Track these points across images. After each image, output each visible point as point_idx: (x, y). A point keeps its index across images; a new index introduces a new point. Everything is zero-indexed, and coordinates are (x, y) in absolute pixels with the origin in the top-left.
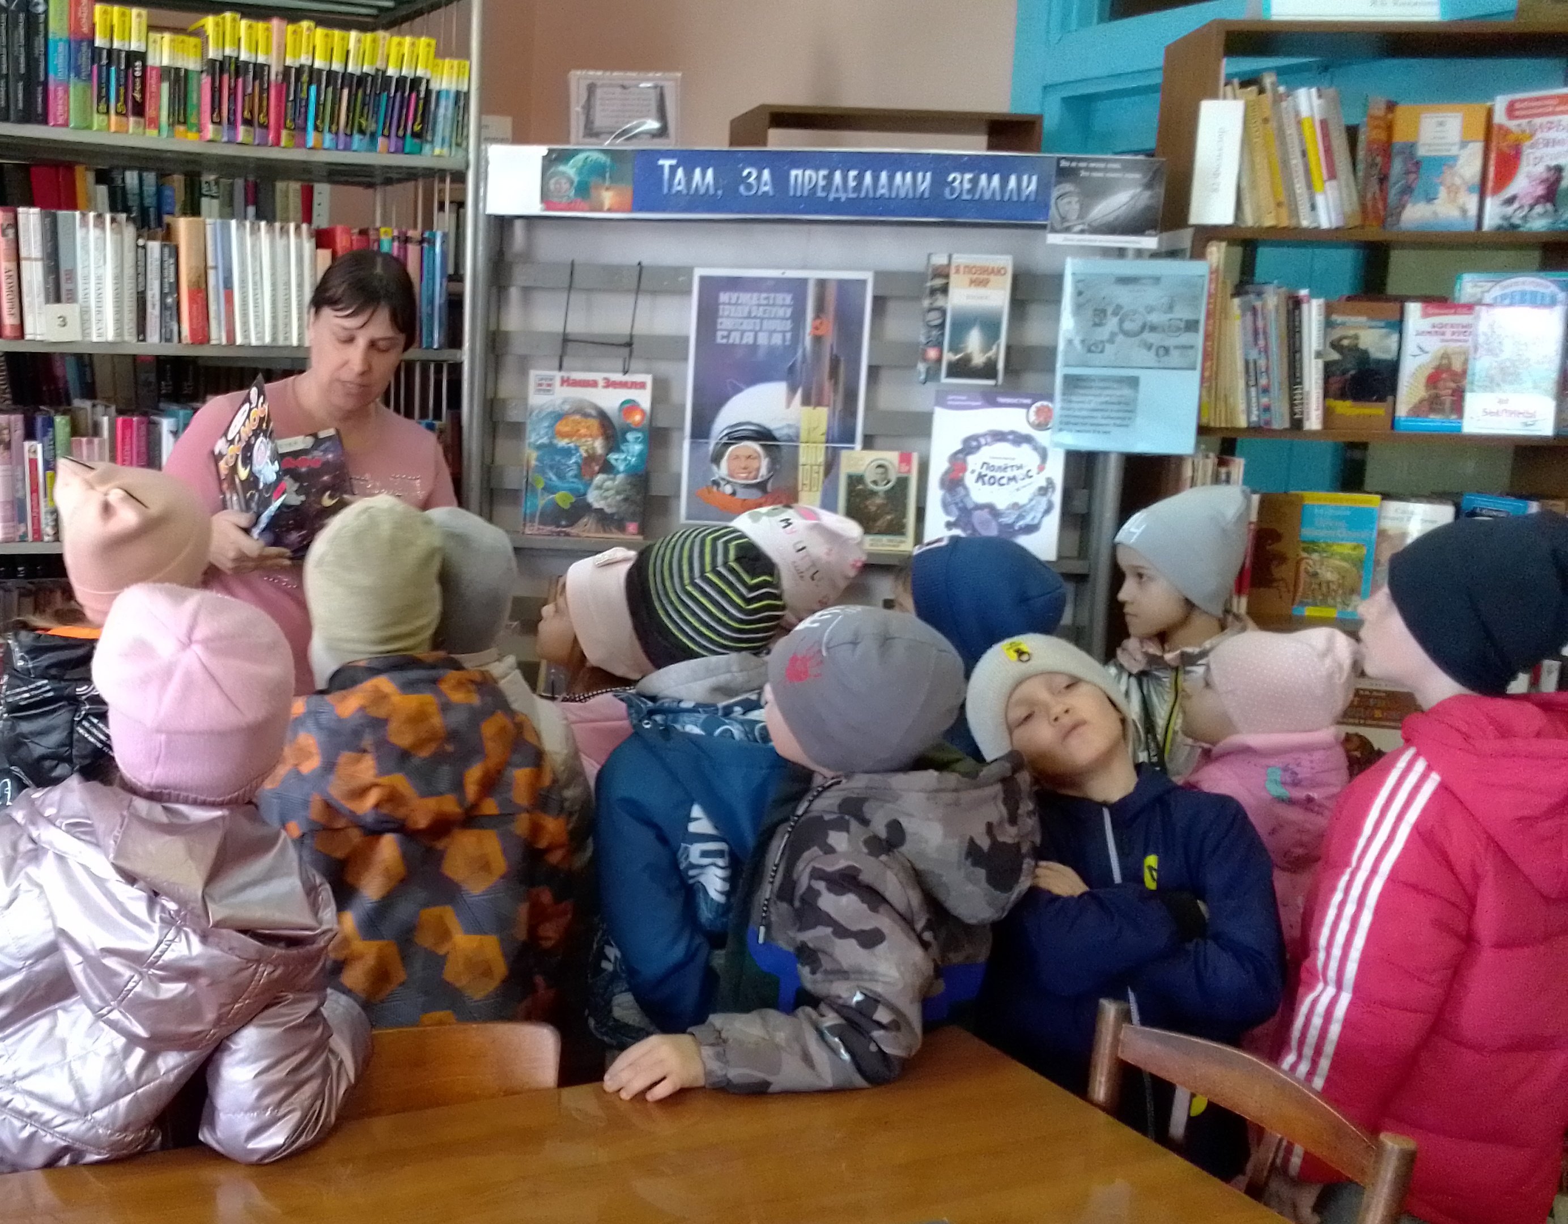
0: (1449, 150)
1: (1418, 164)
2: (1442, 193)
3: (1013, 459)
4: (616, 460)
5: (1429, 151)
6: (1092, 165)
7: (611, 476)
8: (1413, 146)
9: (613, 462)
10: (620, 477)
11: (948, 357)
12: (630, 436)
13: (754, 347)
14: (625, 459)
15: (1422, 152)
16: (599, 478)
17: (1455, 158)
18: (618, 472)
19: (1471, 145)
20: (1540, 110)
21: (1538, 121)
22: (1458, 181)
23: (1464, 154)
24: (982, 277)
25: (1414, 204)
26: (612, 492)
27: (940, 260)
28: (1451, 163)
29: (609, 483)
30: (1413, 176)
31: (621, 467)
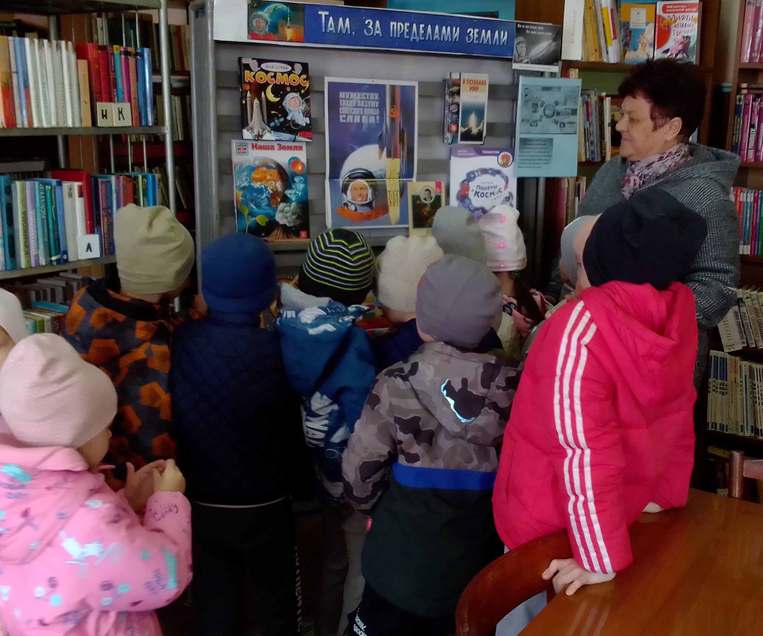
0: (642, 26)
1: (630, 32)
2: (640, 46)
3: (492, 183)
4: (290, 194)
5: (634, 26)
6: (531, 27)
7: (288, 204)
8: (628, 23)
9: (289, 195)
10: (294, 205)
11: (461, 129)
12: (296, 179)
13: (361, 124)
14: (295, 193)
15: (632, 26)
16: (282, 206)
17: (644, 30)
18: (292, 201)
19: (650, 24)
20: (679, 10)
21: (677, 15)
22: (646, 42)
23: (647, 28)
24: (475, 86)
25: (629, 51)
26: (290, 214)
27: (455, 76)
28: (643, 32)
29: (287, 209)
30: (629, 38)
31: (294, 199)
